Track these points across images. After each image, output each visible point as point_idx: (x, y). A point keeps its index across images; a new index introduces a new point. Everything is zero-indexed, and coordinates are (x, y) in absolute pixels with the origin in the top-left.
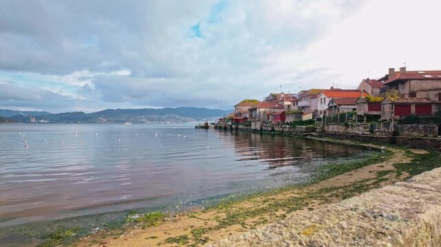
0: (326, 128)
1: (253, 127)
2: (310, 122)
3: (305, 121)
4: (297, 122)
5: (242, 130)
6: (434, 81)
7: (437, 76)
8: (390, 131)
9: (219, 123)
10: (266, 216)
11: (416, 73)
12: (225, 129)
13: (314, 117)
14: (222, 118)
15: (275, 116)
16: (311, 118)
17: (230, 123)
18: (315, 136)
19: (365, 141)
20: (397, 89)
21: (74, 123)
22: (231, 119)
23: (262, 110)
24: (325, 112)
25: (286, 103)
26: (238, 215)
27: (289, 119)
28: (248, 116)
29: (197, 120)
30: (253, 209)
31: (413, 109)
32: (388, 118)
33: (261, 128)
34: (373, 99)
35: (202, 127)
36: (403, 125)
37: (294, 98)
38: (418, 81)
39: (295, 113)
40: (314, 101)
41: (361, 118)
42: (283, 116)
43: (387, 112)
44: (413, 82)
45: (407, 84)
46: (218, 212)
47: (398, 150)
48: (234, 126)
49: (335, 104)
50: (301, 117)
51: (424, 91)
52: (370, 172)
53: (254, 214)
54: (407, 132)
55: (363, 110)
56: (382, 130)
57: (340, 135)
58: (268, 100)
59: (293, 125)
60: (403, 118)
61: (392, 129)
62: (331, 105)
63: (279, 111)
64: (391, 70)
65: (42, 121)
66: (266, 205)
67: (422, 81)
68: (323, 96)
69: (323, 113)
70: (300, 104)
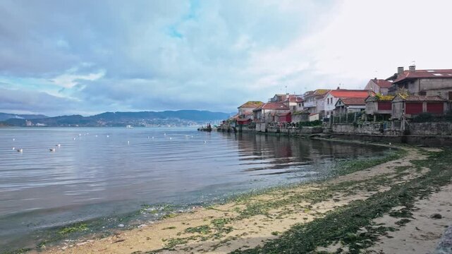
0: (334, 127)
1: (258, 128)
2: (316, 123)
3: (312, 122)
4: (303, 123)
5: (246, 132)
6: (444, 80)
7: (447, 75)
8: (401, 130)
9: (222, 125)
10: (290, 207)
11: (425, 72)
12: (229, 131)
13: (320, 117)
14: (226, 120)
15: (280, 117)
16: (318, 119)
17: (234, 125)
18: (323, 137)
19: (375, 141)
20: (406, 87)
21: (71, 126)
22: (235, 121)
23: (267, 111)
24: (332, 113)
25: (292, 104)
26: (259, 206)
27: (295, 120)
28: (252, 118)
29: (198, 123)
30: (274, 201)
31: (425, 107)
32: (399, 117)
33: (266, 131)
34: (382, 97)
35: (205, 130)
36: (415, 124)
37: (299, 99)
38: (428, 80)
39: (301, 114)
40: (320, 102)
41: (370, 118)
42: (289, 117)
43: (398, 111)
44: (423, 81)
45: (417, 83)
46: (237, 204)
47: (411, 149)
48: (237, 129)
49: (342, 104)
50: (307, 118)
51: (434, 90)
52: (388, 167)
53: (276, 205)
54: (419, 130)
55: (373, 109)
56: (392, 129)
57: (349, 135)
58: (272, 101)
59: (299, 125)
60: (414, 116)
61: (403, 127)
62: (338, 105)
63: (285, 112)
64: (400, 69)
65: (39, 124)
66: (286, 197)
67: (432, 80)
68: (330, 96)
69: (330, 114)
70: (306, 105)
